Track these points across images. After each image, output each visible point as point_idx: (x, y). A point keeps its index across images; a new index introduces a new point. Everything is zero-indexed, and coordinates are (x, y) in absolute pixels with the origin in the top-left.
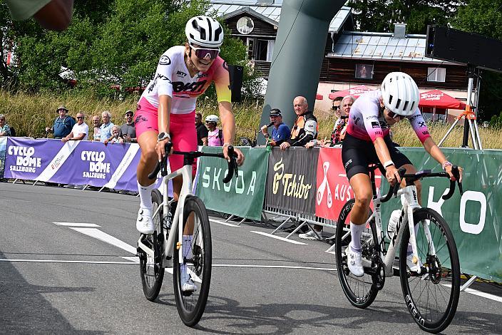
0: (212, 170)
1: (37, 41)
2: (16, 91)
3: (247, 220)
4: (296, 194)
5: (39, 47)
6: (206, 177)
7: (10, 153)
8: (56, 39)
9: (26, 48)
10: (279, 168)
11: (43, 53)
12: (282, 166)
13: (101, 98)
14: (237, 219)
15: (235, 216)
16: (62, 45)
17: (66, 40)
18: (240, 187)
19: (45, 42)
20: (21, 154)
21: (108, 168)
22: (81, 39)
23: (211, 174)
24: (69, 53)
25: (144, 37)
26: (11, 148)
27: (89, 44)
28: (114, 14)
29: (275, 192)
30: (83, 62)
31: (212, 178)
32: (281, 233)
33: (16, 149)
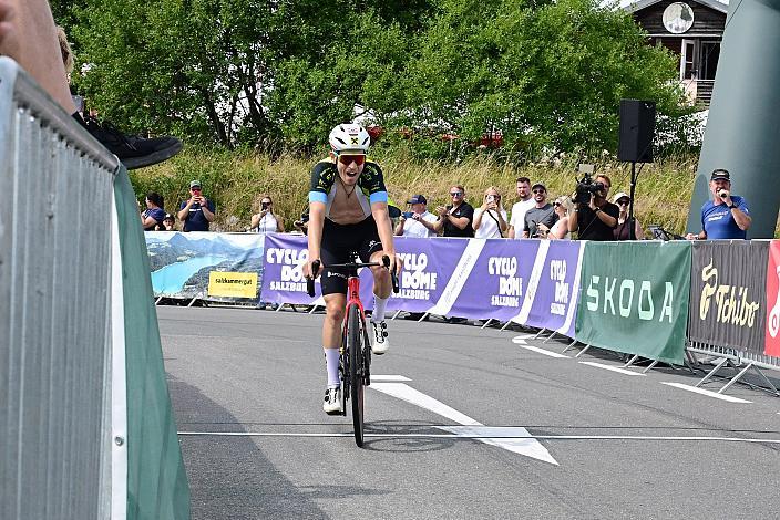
0: (602, 282)
1: (312, 65)
2: (279, 153)
3: (660, 364)
4: (736, 319)
5: (316, 77)
6: (592, 292)
7: (270, 260)
8: (342, 63)
9: (293, 79)
10: (710, 275)
11: (322, 86)
12: (714, 271)
13: (421, 159)
14: (643, 362)
15: (640, 358)
16: (353, 71)
17: (359, 62)
18: (646, 308)
19: (324, 68)
20: (288, 261)
21: (434, 281)
22: (384, 60)
23: (600, 287)
24: (366, 84)
25: (493, 52)
26: (271, 251)
27: (399, 67)
28: (440, 13)
29: (703, 317)
30: (389, 100)
31: (602, 295)
32: (714, 384)
33: (279, 254)
